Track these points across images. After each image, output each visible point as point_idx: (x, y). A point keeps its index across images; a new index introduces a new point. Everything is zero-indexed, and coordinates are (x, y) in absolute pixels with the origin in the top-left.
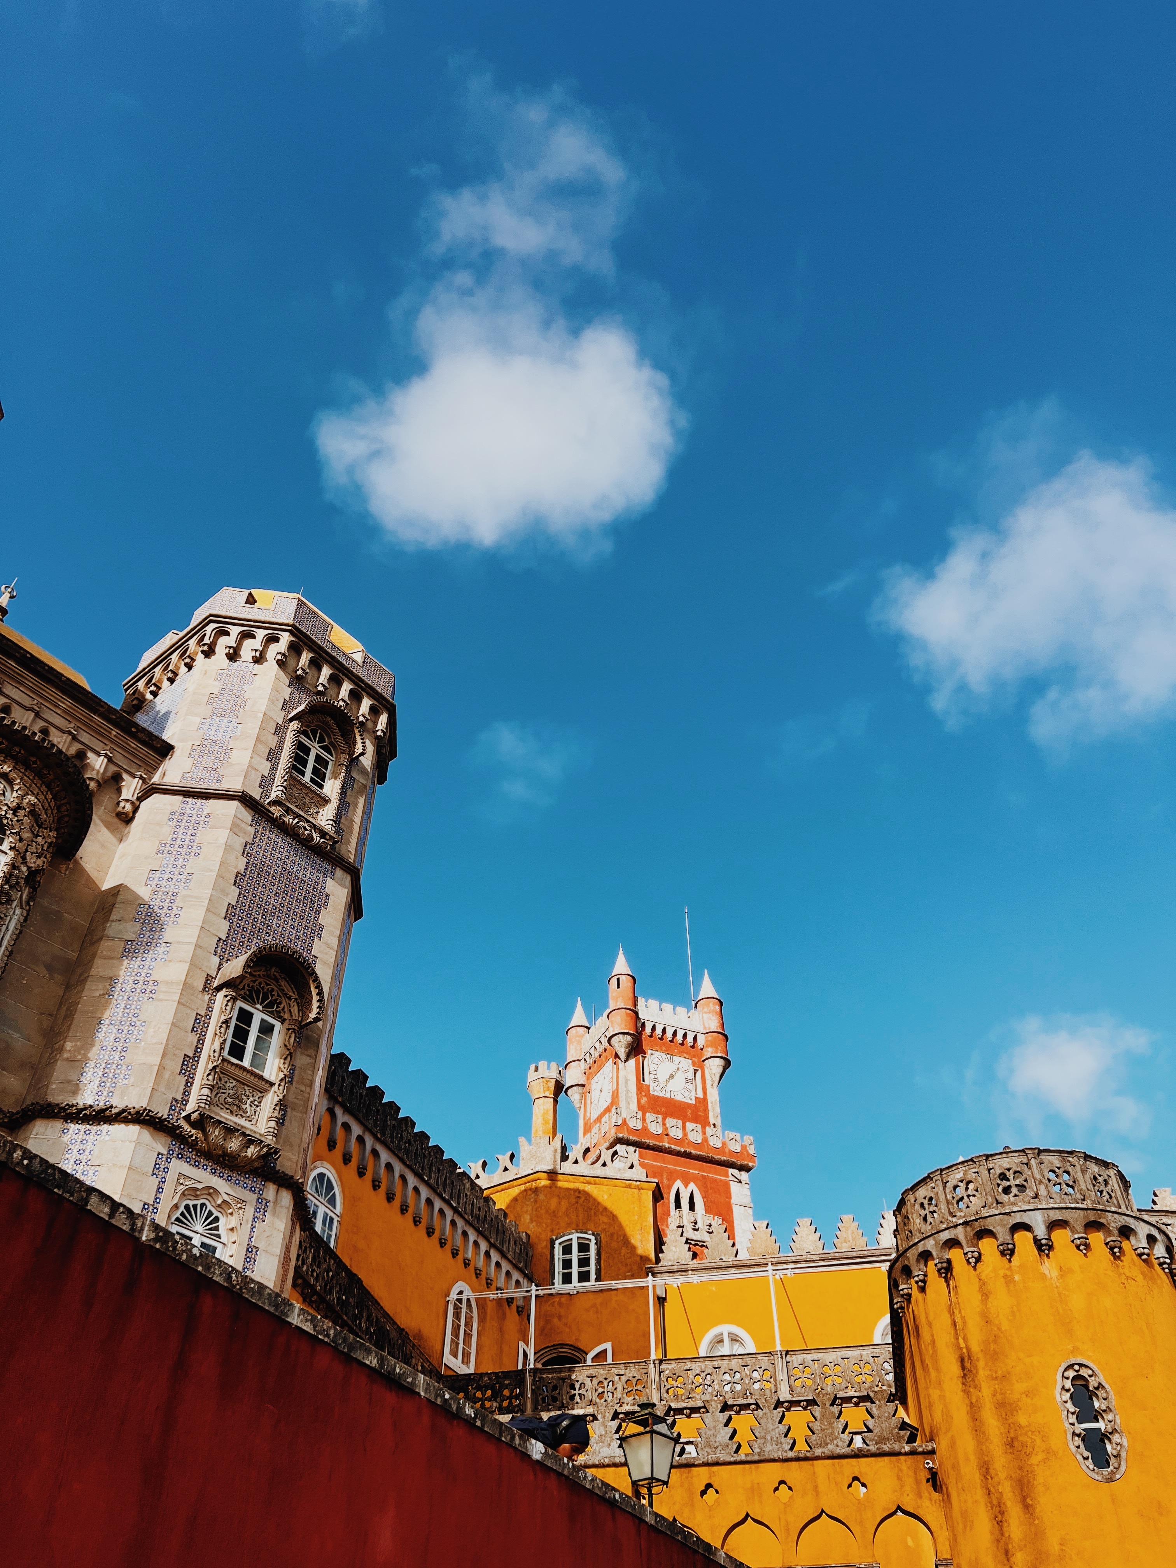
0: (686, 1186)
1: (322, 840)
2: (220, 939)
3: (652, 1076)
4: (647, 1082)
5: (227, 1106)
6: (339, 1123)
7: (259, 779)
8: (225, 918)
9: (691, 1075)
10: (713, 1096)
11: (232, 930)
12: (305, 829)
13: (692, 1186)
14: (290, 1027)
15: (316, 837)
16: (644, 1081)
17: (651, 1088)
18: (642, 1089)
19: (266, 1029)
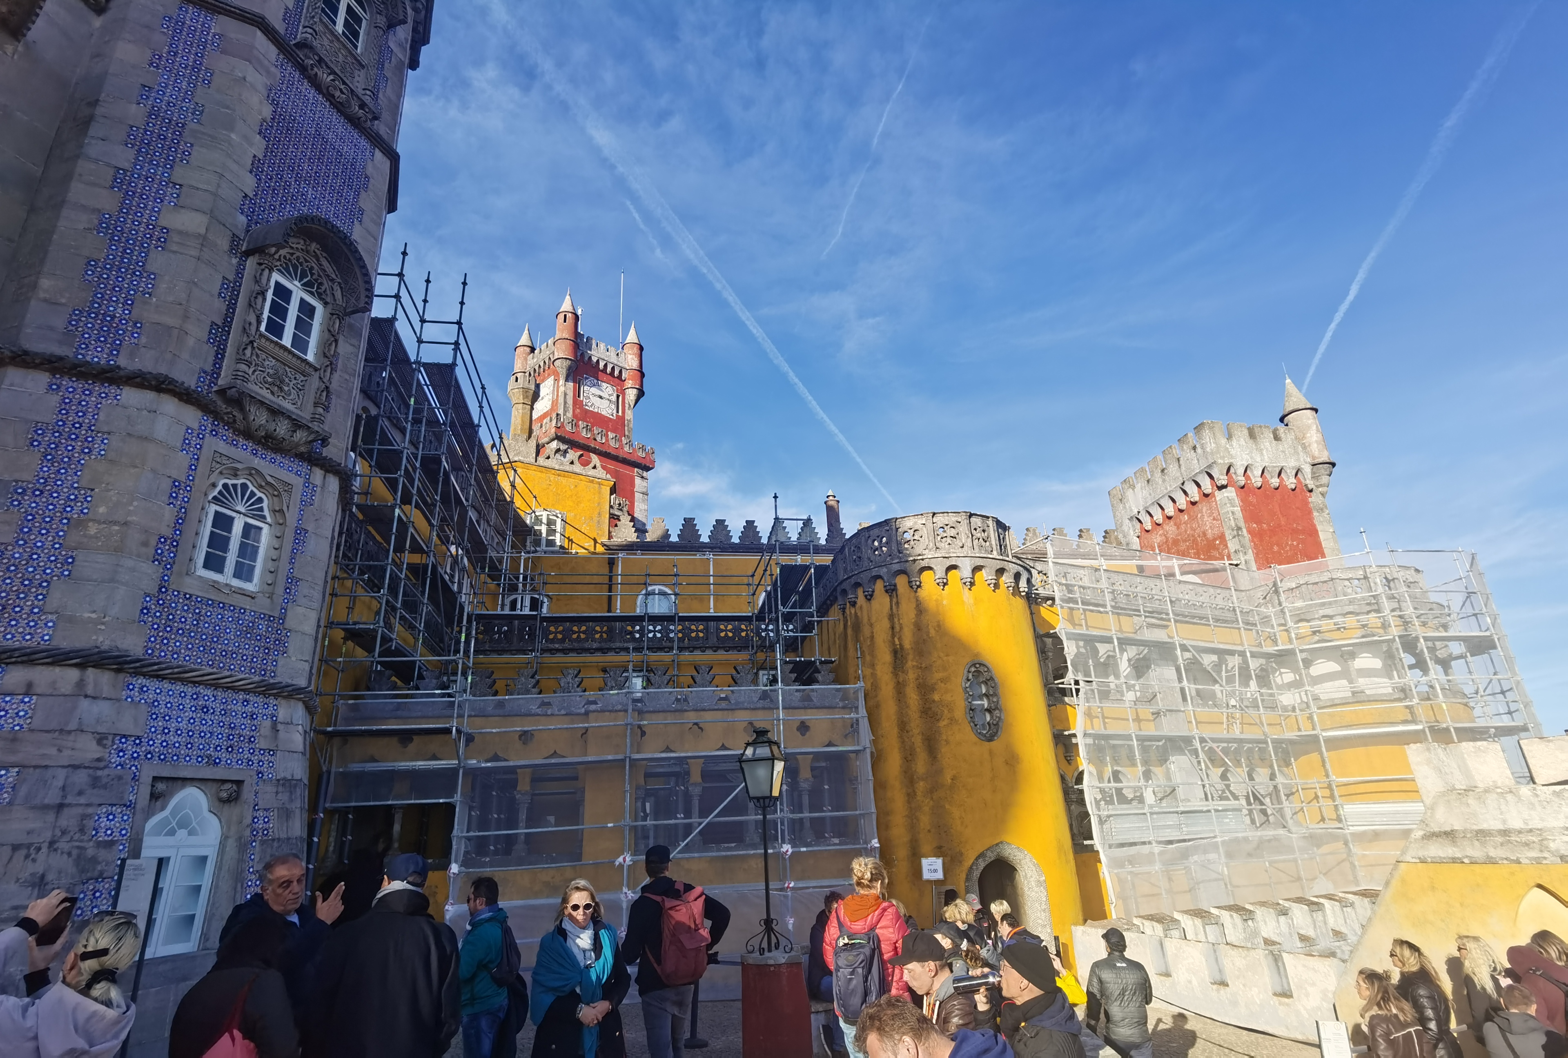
2: (246, 196)
3: (585, 395)
4: (581, 399)
5: (267, 386)
7: (282, 10)
8: (251, 172)
11: (260, 189)
12: (342, 92)
14: (334, 312)
15: (354, 104)
16: (579, 397)
17: (584, 403)
18: (577, 402)
19: (306, 310)
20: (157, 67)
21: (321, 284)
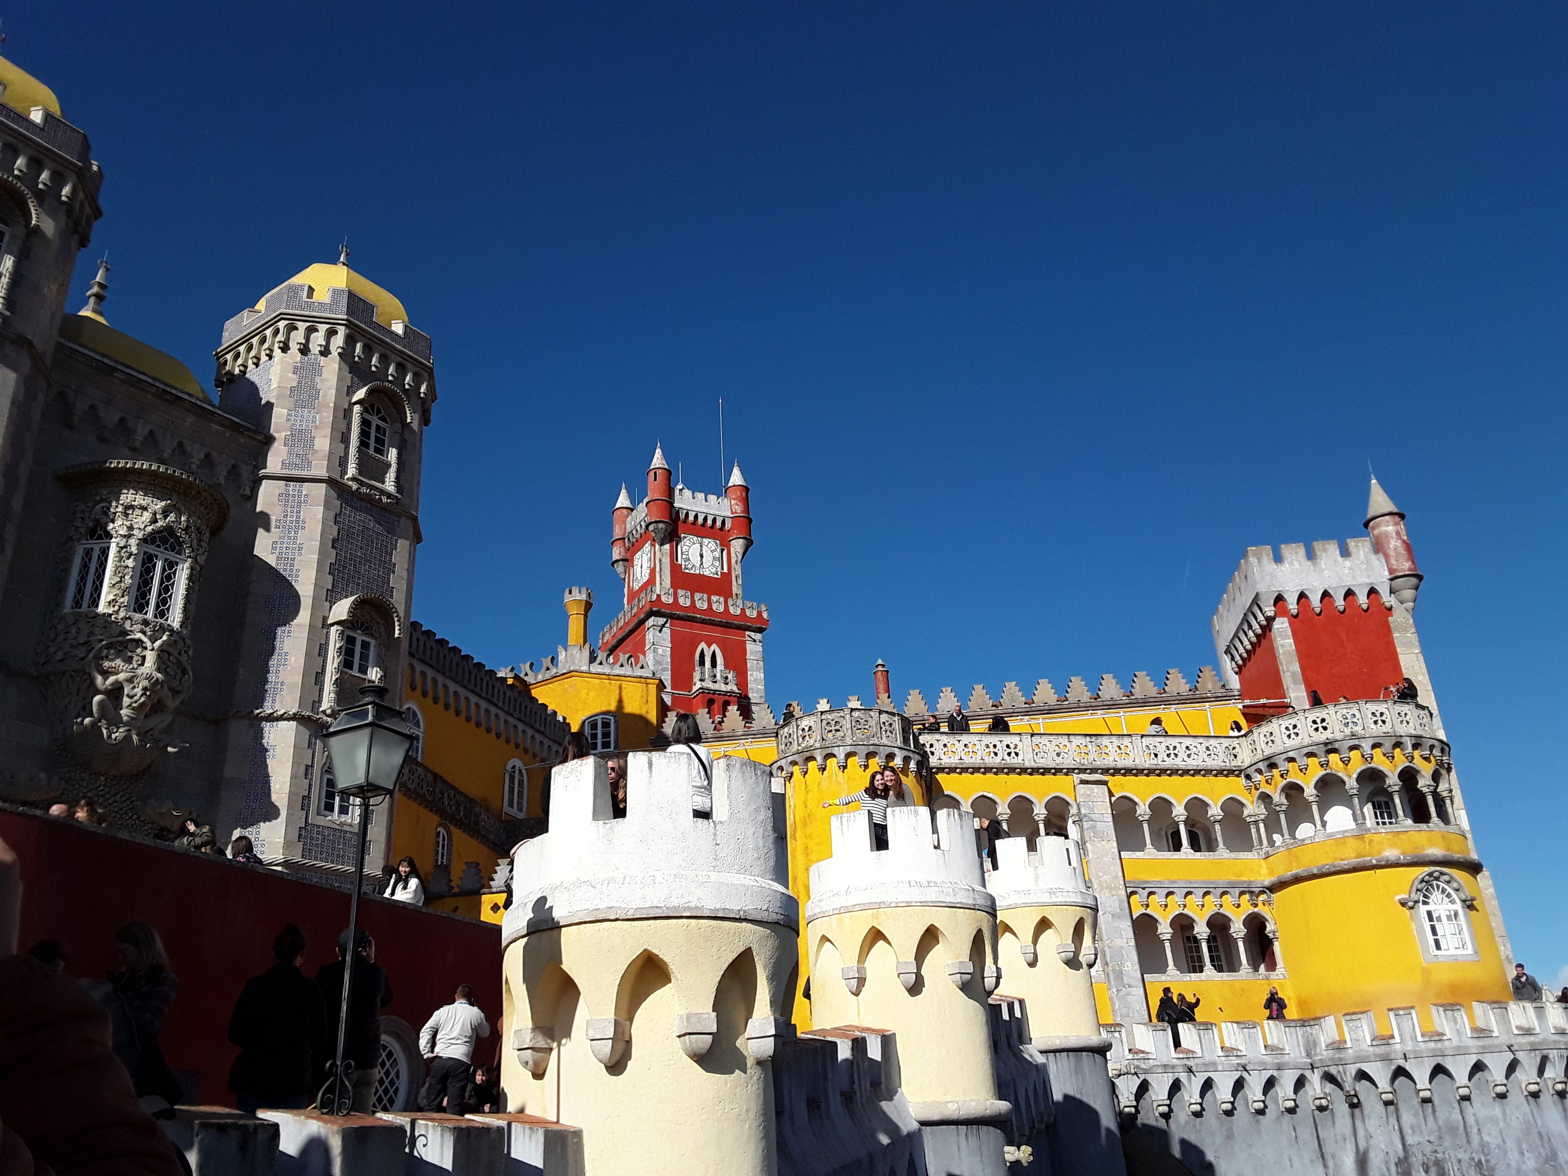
0: (709, 647)
1: (389, 501)
2: (328, 590)
3: (684, 557)
4: (679, 562)
6: (418, 672)
7: (338, 460)
8: (329, 573)
9: (717, 554)
10: (737, 570)
11: (335, 581)
12: (376, 495)
13: (714, 647)
14: (381, 643)
15: (384, 499)
16: (677, 561)
17: (683, 567)
18: (675, 569)
19: (365, 646)
20: (279, 528)
21: (372, 627)
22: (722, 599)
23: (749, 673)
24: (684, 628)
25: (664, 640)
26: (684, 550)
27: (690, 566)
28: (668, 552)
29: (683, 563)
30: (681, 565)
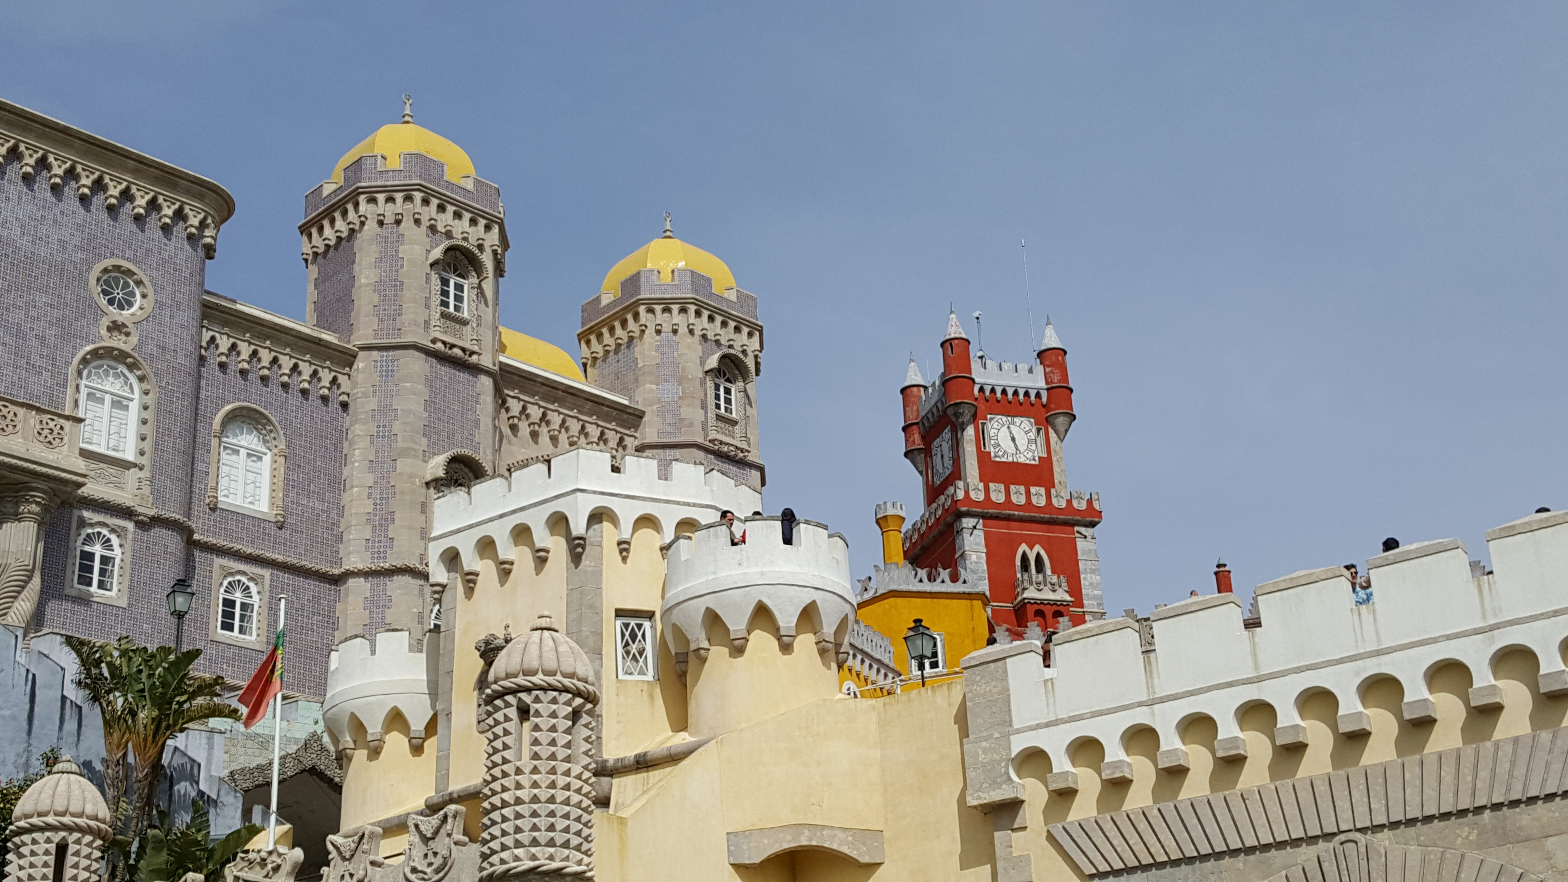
0: (1031, 548)
3: (993, 442)
4: (987, 450)
9: (1032, 435)
13: (1037, 548)
16: (985, 448)
17: (993, 454)
18: (984, 458)
22: (1042, 491)
23: (1082, 576)
24: (1001, 529)
25: (978, 544)
26: (992, 434)
27: (1000, 454)
28: (973, 438)
29: (992, 450)
30: (989, 453)
